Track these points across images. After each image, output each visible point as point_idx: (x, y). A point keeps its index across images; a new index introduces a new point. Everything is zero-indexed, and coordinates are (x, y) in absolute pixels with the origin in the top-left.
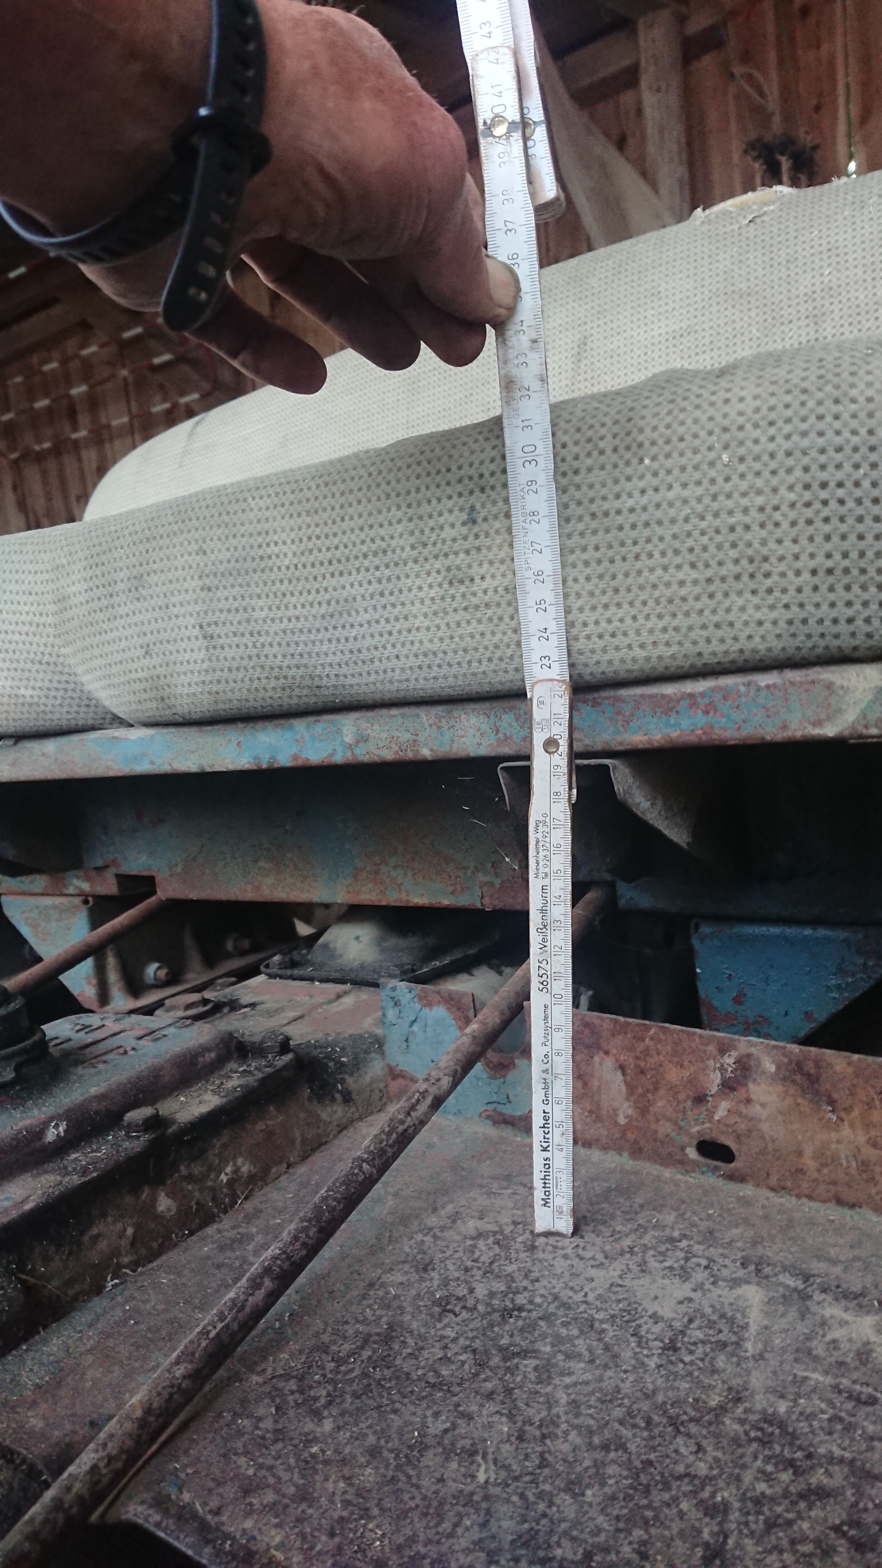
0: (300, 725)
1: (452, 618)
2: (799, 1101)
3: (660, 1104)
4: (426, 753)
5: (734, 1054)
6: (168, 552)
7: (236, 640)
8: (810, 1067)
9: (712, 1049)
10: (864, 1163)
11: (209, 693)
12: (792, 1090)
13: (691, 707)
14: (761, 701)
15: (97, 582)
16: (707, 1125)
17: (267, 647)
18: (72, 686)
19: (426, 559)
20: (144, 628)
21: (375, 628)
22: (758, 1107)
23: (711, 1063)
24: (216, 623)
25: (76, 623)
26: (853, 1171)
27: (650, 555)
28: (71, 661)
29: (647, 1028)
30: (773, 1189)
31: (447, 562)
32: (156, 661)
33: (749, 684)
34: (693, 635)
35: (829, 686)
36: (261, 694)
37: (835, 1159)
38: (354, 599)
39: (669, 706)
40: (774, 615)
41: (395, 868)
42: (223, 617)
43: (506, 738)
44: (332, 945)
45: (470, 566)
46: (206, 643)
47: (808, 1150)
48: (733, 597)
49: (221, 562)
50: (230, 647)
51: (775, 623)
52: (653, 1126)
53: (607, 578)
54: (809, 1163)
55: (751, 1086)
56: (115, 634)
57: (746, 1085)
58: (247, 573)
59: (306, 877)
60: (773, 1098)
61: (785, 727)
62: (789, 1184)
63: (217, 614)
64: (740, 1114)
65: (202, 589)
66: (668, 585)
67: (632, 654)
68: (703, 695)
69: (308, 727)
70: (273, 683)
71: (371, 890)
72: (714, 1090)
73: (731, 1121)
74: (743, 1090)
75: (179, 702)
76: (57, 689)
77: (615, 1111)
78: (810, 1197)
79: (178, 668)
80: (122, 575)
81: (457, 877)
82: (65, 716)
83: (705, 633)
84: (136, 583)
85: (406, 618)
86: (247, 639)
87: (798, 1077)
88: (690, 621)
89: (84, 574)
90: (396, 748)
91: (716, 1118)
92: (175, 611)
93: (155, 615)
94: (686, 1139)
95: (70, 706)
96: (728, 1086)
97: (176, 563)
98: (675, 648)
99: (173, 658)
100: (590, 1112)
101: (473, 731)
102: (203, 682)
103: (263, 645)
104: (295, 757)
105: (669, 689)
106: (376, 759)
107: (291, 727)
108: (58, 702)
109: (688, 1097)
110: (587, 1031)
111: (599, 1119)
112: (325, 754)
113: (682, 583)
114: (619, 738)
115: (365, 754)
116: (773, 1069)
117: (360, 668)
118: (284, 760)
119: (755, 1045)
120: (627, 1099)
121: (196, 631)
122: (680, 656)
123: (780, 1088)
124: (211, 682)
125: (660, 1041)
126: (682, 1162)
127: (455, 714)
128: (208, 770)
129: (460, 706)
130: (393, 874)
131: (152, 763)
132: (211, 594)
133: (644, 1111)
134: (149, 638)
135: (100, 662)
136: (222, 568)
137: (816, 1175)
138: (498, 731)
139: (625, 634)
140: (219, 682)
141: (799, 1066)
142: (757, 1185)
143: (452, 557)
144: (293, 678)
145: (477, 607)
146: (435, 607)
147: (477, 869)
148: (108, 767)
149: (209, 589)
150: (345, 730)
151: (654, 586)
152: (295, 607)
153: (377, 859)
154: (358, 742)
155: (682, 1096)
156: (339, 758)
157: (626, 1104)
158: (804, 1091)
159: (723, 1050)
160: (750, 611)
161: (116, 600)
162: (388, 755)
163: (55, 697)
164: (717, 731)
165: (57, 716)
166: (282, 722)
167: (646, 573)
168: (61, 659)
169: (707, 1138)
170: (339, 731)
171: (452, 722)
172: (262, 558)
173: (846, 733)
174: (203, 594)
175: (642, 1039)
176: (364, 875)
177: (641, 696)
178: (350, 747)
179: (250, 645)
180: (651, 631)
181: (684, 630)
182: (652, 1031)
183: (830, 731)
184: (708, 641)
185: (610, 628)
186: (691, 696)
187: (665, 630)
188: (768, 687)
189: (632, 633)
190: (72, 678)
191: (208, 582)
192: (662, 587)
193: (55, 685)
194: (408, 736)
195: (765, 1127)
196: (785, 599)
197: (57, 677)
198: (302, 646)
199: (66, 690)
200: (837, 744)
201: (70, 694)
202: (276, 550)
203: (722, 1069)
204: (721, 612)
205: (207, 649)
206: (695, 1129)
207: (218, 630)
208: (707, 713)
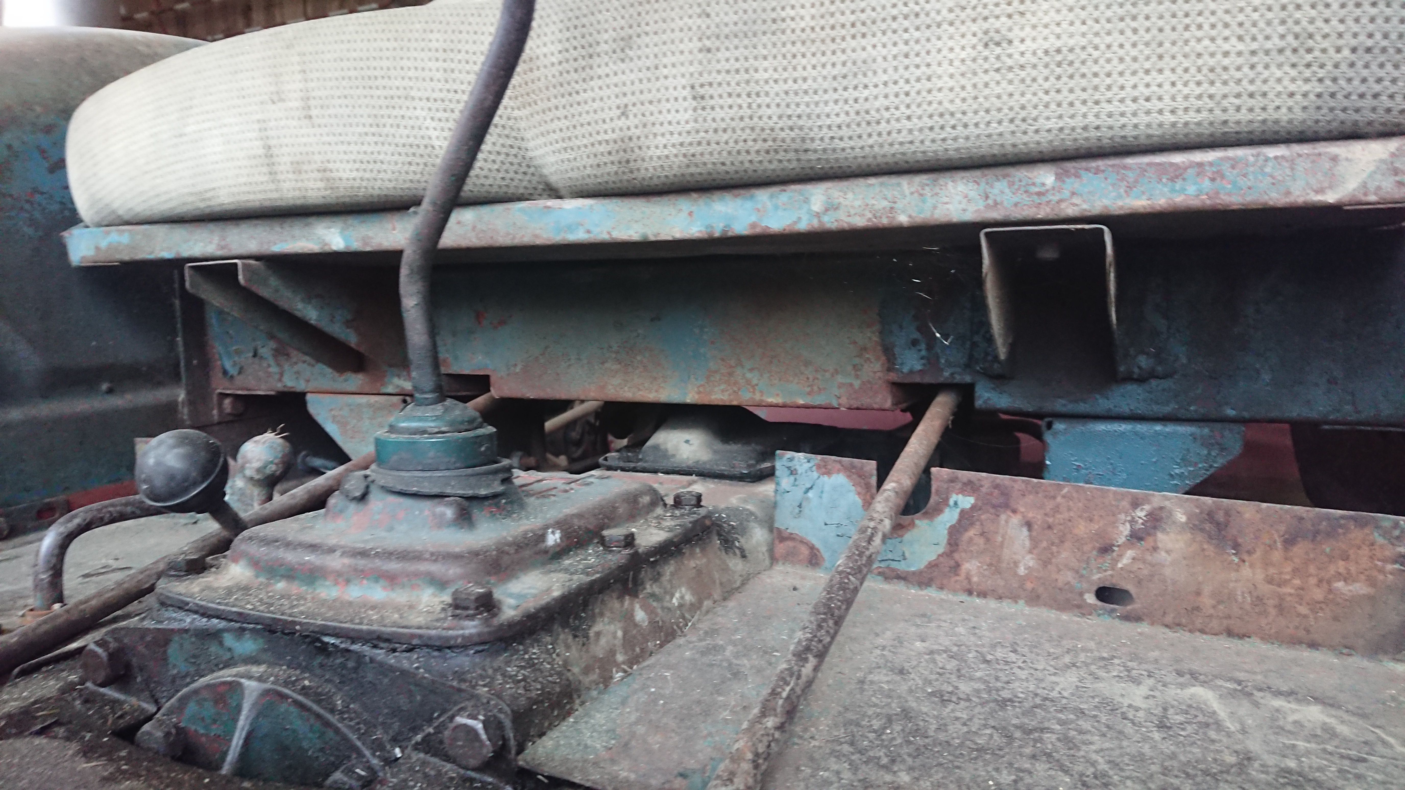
0: (762, 195)
1: (982, 78)
2: (1205, 546)
3: (1064, 555)
4: (903, 219)
5: (1147, 507)
6: (664, 15)
7: (730, 101)
8: (1220, 517)
9: (1125, 504)
10: (1259, 599)
11: (685, 155)
12: (1200, 537)
13: (1198, 174)
14: (1268, 170)
15: (575, 43)
16: (1110, 572)
17: (764, 108)
18: (514, 151)
19: (963, 22)
20: (625, 89)
21: (892, 89)
22: (1163, 554)
23: (1122, 517)
24: (711, 84)
25: (541, 84)
26: (1248, 607)
27: (1200, 27)
28: (523, 124)
29: (1060, 487)
30: (1167, 626)
31: (986, 26)
32: (632, 121)
33: (1258, 155)
34: (1225, 103)
35: (1335, 159)
36: (743, 157)
37: (1231, 597)
38: (874, 61)
39: (1177, 173)
40: (1307, 87)
41: (751, 370)
42: (719, 78)
43: (996, 204)
44: (662, 447)
45: (1010, 30)
46: (694, 103)
47: (1207, 590)
48: (1273, 68)
49: (726, 25)
50: (722, 107)
51: (1305, 95)
52: (1054, 576)
53: (1154, 45)
54: (1206, 601)
55: (1160, 536)
56: (590, 94)
57: (1155, 535)
58: (755, 35)
59: (655, 379)
60: (1181, 545)
61: (1288, 193)
62: (1184, 621)
63: (714, 74)
64: (1144, 562)
65: (700, 51)
66: (1212, 55)
67: (1161, 118)
68: (1211, 164)
69: (771, 197)
70: (759, 145)
71: (723, 391)
72: (1122, 540)
73: (1135, 568)
74: (1150, 539)
75: (645, 165)
76: (499, 153)
77: (1016, 564)
78: (1202, 631)
79: (657, 129)
80: (606, 36)
81: (815, 379)
82: (499, 182)
83: (1237, 102)
84: (622, 44)
85: (929, 79)
86: (744, 101)
87: (1208, 526)
88: (1226, 90)
89: (560, 36)
90: (869, 215)
91: (1120, 565)
92: (665, 72)
93: (641, 75)
94: (1085, 585)
95: (507, 171)
96: (1136, 537)
97: (673, 25)
98: (1205, 114)
99: (652, 119)
100: (990, 565)
101: (959, 198)
102: (682, 144)
103: (759, 106)
104: (753, 225)
105: (1178, 158)
106: (846, 226)
107: (752, 197)
108: (496, 167)
109: (1094, 548)
110: (996, 492)
111: (998, 571)
112: (788, 222)
113: (1226, 54)
114: (1120, 203)
115: (831, 222)
116: (1183, 519)
117: (864, 130)
118: (741, 227)
119: (1167, 498)
120: (1030, 552)
121: (688, 91)
122: (1206, 124)
123: (1188, 536)
124: (691, 144)
125: (1071, 498)
126: (1079, 607)
127: (941, 181)
128: (652, 238)
129: (948, 174)
130: (749, 375)
131: (589, 232)
132: (710, 55)
133: (1046, 563)
134: (629, 99)
135: (564, 123)
136: (726, 30)
137: (1212, 611)
138: (987, 197)
139: (1160, 99)
140: (699, 143)
141: (1210, 516)
142: (1152, 624)
143: (992, 20)
144: (783, 141)
145: (1010, 69)
146: (963, 68)
147: (837, 372)
148: (536, 236)
149: (709, 50)
150: (813, 199)
151: (1199, 55)
152: (804, 68)
153: (733, 363)
154: (827, 210)
155: (1086, 548)
156: (803, 226)
157: (1029, 557)
158: (1210, 537)
159: (1136, 504)
160: (1286, 82)
161: (597, 60)
162: (860, 222)
163: (494, 161)
164: (1222, 196)
165: (490, 181)
166: (742, 192)
167: (1193, 43)
168: (511, 123)
169: (1107, 584)
170: (807, 201)
171: (937, 190)
172: (774, 21)
173: (1346, 200)
174: (700, 56)
175: (1054, 498)
176: (718, 377)
177: (1149, 164)
178: (818, 215)
179: (745, 106)
180: (1186, 97)
181: (1218, 98)
182: (1065, 490)
183: (1331, 198)
184: (1238, 109)
185: (1147, 92)
186: (1200, 165)
187: (1199, 97)
188: (1276, 158)
189: (1167, 99)
190: (518, 143)
191: (708, 43)
192: (1206, 57)
193: (498, 148)
194: (885, 203)
195: (1168, 572)
196: (1321, 73)
197: (501, 141)
198: (803, 107)
199: (507, 155)
200: (1334, 210)
201: (511, 159)
202: (792, 13)
203: (1133, 521)
204: (1258, 82)
205: (695, 110)
206: (1096, 577)
207: (712, 91)
208: (1213, 180)
